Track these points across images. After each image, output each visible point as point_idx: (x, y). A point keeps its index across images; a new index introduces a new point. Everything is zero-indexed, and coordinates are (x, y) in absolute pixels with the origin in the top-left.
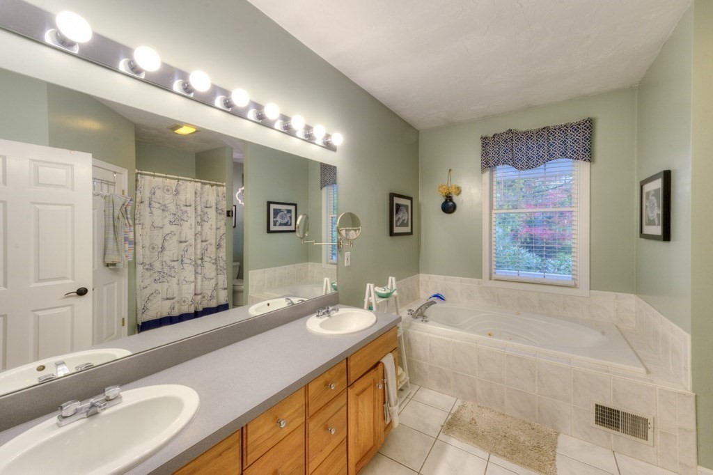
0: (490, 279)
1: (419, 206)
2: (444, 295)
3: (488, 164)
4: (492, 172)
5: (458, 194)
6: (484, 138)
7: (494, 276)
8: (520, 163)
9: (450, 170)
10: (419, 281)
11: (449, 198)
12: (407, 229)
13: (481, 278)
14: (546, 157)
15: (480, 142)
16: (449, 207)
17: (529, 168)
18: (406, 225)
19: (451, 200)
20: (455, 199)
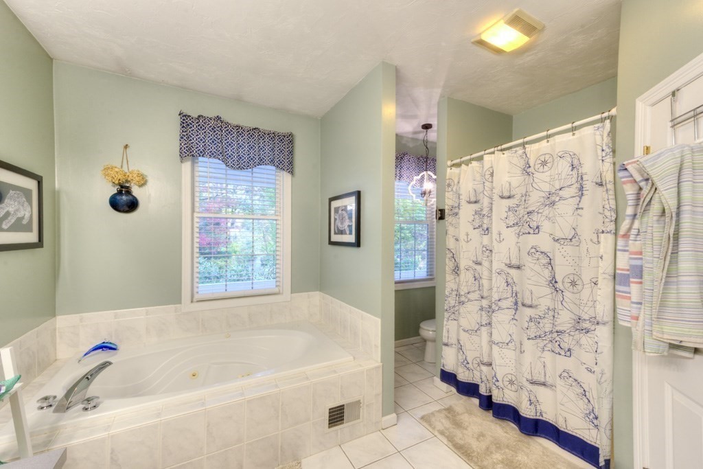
0: (192, 302)
1: (56, 195)
2: (113, 340)
3: (189, 152)
4: (193, 163)
5: (141, 186)
6: (184, 117)
7: (197, 297)
8: (230, 160)
9: (126, 147)
10: (55, 330)
11: (124, 189)
12: (32, 237)
13: (180, 303)
14: (257, 161)
15: (178, 120)
16: (124, 202)
17: (240, 168)
18: (28, 228)
19: (129, 192)
20: (136, 191)
